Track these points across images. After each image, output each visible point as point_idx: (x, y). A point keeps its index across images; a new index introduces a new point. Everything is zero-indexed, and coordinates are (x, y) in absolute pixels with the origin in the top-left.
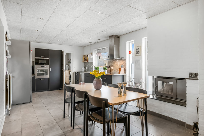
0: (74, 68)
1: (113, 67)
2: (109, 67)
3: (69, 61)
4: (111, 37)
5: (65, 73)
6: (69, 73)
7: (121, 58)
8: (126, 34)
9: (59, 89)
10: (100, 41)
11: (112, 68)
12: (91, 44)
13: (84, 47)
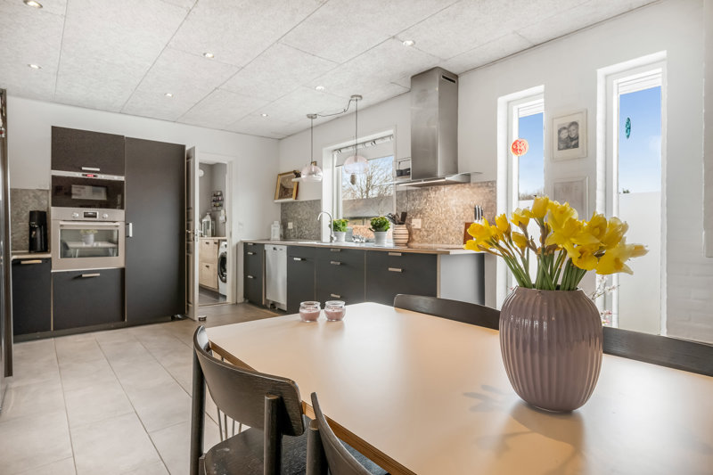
0: (240, 224)
1: (422, 218)
2: (403, 219)
3: (216, 201)
4: (420, 77)
5: (201, 247)
6: (216, 246)
7: (469, 175)
8: (494, 62)
9: (173, 319)
10: (361, 104)
11: (416, 223)
12: (315, 121)
13: (279, 140)
